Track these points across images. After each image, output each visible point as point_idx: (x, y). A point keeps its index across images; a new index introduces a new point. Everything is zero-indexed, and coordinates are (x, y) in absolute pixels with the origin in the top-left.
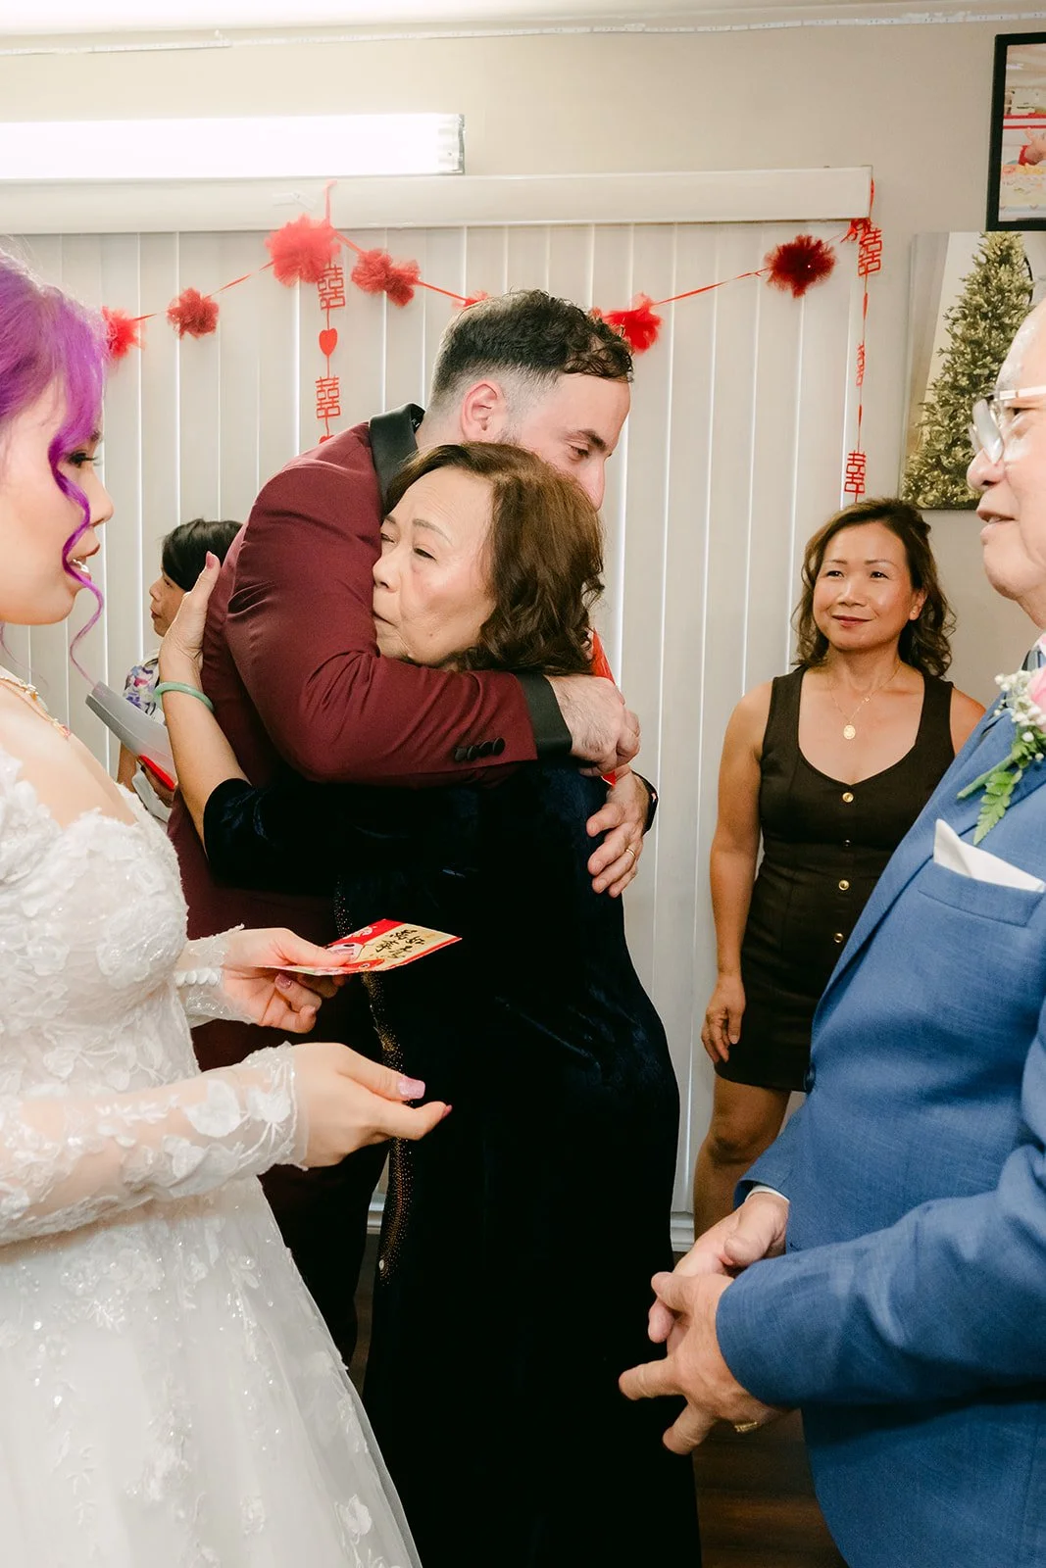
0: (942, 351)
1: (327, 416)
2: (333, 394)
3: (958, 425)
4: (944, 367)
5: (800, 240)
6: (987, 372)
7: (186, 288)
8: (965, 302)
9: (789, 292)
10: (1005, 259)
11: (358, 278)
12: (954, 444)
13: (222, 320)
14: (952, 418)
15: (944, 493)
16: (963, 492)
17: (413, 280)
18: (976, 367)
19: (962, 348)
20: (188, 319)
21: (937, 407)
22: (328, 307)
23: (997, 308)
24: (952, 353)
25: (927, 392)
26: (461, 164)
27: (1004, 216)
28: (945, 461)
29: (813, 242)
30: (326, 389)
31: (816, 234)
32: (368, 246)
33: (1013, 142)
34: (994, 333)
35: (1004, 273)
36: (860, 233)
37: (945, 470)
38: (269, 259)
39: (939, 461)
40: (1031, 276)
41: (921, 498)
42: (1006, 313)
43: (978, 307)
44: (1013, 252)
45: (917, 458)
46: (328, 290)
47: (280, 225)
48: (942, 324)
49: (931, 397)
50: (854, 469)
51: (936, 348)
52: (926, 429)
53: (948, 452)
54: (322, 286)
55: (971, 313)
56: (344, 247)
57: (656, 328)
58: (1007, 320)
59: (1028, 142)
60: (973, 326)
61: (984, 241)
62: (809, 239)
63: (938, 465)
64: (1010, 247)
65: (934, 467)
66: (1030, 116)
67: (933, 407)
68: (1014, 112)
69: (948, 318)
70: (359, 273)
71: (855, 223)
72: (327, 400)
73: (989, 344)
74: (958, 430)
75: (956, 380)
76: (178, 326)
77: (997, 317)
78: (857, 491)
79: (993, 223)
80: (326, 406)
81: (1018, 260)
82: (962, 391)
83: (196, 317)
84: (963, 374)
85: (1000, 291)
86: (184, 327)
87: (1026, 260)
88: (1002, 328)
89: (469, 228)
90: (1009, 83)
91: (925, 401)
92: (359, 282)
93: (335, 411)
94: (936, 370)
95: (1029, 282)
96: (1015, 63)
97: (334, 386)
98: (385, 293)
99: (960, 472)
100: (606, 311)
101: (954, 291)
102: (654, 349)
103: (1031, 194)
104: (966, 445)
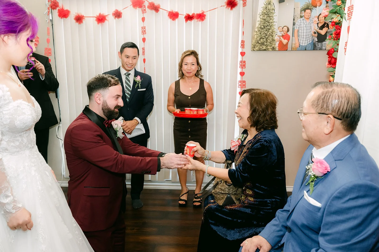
1: (143, 34)
2: (145, 30)
4: (259, 24)
6: (267, 25)
7: (116, 9)
8: (262, 12)
9: (230, 9)
10: (269, 3)
11: (148, 7)
12: (261, 39)
13: (123, 15)
14: (260, 34)
15: (259, 48)
16: (263, 48)
17: (159, 8)
18: (265, 24)
19: (262, 21)
21: (258, 32)
22: (143, 13)
23: (268, 13)
24: (260, 21)
25: (256, 29)
28: (259, 42)
30: (143, 29)
32: (150, 1)
34: (268, 17)
35: (269, 6)
37: (259, 44)
38: (131, 4)
40: (274, 7)
41: (255, 49)
43: (265, 13)
44: (271, 2)
45: (254, 41)
46: (143, 10)
48: (258, 16)
49: (256, 30)
50: (242, 43)
51: (257, 21)
52: (256, 36)
54: (142, 9)
55: (264, 14)
56: (146, 1)
57: (205, 17)
58: (270, 15)
60: (264, 16)
65: (257, 43)
67: (257, 31)
69: (259, 15)
70: (149, 6)
72: (144, 31)
73: (267, 20)
74: (262, 36)
75: (261, 27)
76: (115, 16)
77: (268, 15)
78: (243, 48)
80: (143, 32)
81: (272, 4)
82: (262, 29)
83: (118, 15)
84: (262, 25)
85: (269, 10)
87: (273, 4)
88: (269, 17)
91: (255, 30)
93: (145, 33)
94: (257, 25)
95: (274, 8)
97: (145, 28)
98: (154, 10)
99: (263, 44)
100: (195, 13)
101: (260, 9)
102: (205, 20)
104: (263, 39)
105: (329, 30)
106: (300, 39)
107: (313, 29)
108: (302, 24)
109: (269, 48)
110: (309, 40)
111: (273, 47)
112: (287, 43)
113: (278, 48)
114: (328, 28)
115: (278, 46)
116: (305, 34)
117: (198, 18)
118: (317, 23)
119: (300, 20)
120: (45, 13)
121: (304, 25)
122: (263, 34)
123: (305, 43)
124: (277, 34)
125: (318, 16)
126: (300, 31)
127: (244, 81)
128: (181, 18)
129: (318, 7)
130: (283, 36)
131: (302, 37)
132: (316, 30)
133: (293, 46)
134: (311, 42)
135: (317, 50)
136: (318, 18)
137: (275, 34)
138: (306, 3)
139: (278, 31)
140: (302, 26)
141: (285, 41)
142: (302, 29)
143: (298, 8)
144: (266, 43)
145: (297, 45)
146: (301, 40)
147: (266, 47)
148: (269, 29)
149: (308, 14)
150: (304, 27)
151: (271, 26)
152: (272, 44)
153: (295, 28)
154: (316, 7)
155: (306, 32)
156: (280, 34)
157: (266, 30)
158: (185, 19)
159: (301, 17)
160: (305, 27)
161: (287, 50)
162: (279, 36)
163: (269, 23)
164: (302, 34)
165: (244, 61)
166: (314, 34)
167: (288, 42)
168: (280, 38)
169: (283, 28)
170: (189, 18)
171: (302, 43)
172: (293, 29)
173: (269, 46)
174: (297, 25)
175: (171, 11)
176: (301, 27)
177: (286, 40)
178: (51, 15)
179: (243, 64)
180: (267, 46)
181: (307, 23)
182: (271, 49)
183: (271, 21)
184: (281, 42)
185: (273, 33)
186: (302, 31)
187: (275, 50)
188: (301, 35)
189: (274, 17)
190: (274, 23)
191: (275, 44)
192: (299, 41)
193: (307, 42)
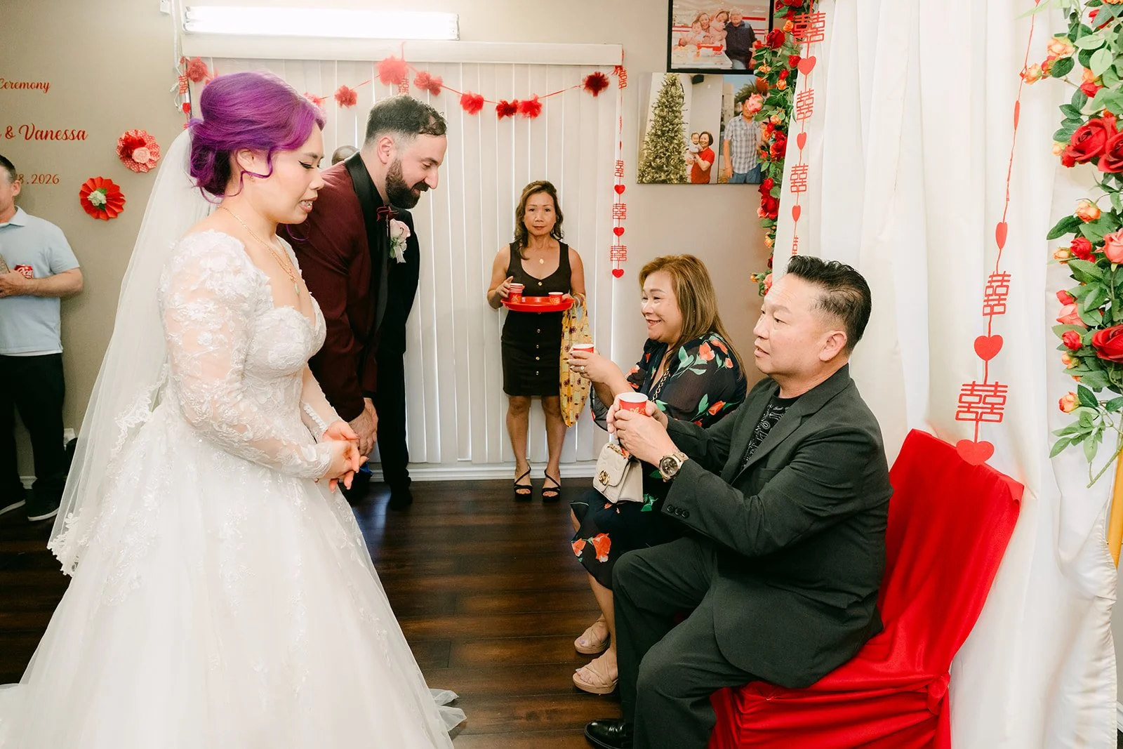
0: (651, 120)
3: (657, 150)
4: (652, 127)
5: (596, 73)
6: (667, 129)
7: (342, 85)
8: (659, 101)
9: (592, 95)
10: (673, 84)
11: (416, 83)
12: (656, 158)
13: (358, 100)
14: (655, 147)
15: (653, 177)
16: (660, 177)
17: (440, 85)
18: (664, 127)
19: (658, 119)
20: (344, 99)
21: (650, 143)
23: (671, 104)
24: (654, 121)
25: (646, 136)
26: (458, 36)
27: (673, 67)
28: (653, 164)
29: (601, 75)
31: (603, 71)
32: (420, 69)
33: (676, 36)
34: (670, 113)
35: (673, 90)
36: (619, 72)
37: (653, 168)
38: (378, 74)
39: (651, 164)
40: (683, 91)
41: (644, 179)
42: (674, 106)
43: (664, 103)
44: (676, 81)
45: (642, 163)
47: (382, 59)
48: (651, 109)
49: (647, 139)
50: (619, 167)
51: (649, 119)
52: (645, 151)
53: (654, 161)
54: (400, 85)
55: (662, 105)
56: (410, 70)
57: (540, 109)
58: (675, 109)
59: (681, 37)
60: (662, 110)
61: (666, 77)
62: (599, 73)
64: (675, 79)
65: (649, 167)
66: (682, 27)
67: (648, 142)
68: (676, 25)
69: (653, 107)
70: (418, 81)
71: (617, 67)
73: (668, 118)
74: (657, 152)
75: (656, 132)
76: (340, 102)
77: (671, 107)
78: (620, 176)
79: (669, 70)
81: (678, 85)
82: (659, 137)
83: (347, 98)
84: (659, 130)
85: (672, 97)
86: (342, 102)
87: (681, 85)
88: (673, 111)
89: (463, 63)
90: (674, 13)
91: (645, 140)
92: (417, 85)
94: (649, 128)
95: (682, 93)
96: (676, 5)
98: (428, 90)
99: (659, 169)
100: (520, 101)
101: (655, 96)
102: (540, 117)
103: (683, 58)
104: (661, 158)
106: (734, 160)
108: (738, 128)
109: (672, 177)
110: (751, 163)
111: (681, 176)
112: (710, 167)
113: (690, 177)
115: (692, 175)
116: (743, 150)
117: (525, 111)
119: (735, 121)
120: (173, 89)
121: (743, 132)
122: (661, 148)
123: (744, 169)
124: (688, 149)
126: (734, 144)
127: (623, 246)
128: (490, 109)
130: (700, 153)
131: (739, 155)
132: (765, 142)
133: (721, 174)
134: (755, 167)
137: (685, 149)
138: (745, 85)
139: (691, 143)
140: (738, 133)
141: (704, 164)
142: (739, 139)
143: (730, 94)
144: (667, 167)
145: (729, 171)
146: (735, 163)
147: (667, 176)
148: (673, 138)
150: (742, 136)
151: (676, 132)
152: (679, 169)
153: (723, 137)
155: (746, 147)
156: (695, 148)
157: (667, 141)
158: (497, 112)
159: (737, 114)
160: (745, 134)
161: (708, 183)
162: (693, 154)
163: (673, 124)
164: (739, 150)
165: (623, 204)
167: (711, 165)
168: (695, 158)
169: (700, 137)
170: (506, 110)
171: (739, 169)
172: (721, 138)
173: (673, 174)
174: (729, 130)
175: (467, 93)
176: (736, 136)
177: (706, 162)
178: (187, 94)
179: (622, 210)
180: (668, 173)
181: (748, 128)
182: (677, 179)
184: (696, 166)
185: (680, 147)
186: (739, 144)
187: (685, 183)
188: (736, 153)
189: (682, 112)
190: (683, 126)
191: (685, 170)
192: (732, 164)
193: (749, 167)
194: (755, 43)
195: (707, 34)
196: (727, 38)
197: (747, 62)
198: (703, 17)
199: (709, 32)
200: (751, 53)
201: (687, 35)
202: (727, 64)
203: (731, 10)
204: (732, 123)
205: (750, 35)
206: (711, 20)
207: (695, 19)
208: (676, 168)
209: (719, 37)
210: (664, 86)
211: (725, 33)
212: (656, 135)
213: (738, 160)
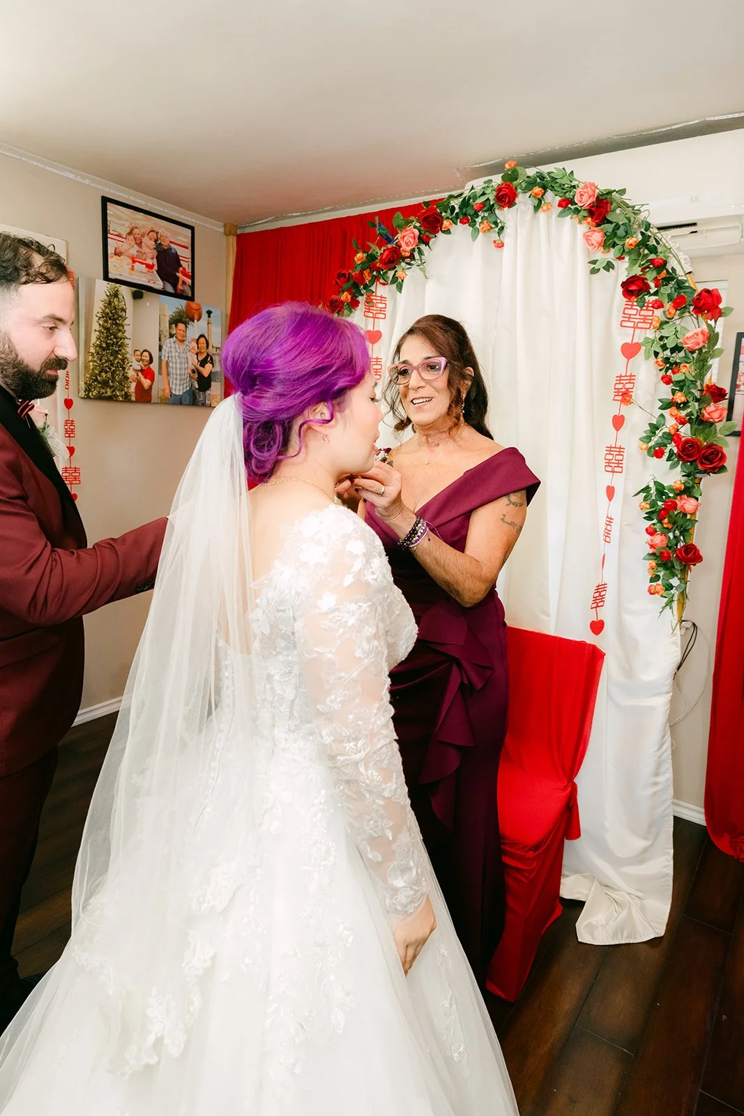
0: (96, 331)
3: (103, 364)
4: (97, 338)
6: (112, 342)
8: (103, 310)
10: (116, 295)
12: (102, 371)
14: (101, 360)
15: (99, 392)
16: (106, 392)
18: (109, 340)
19: (103, 330)
21: (95, 355)
23: (114, 315)
24: (99, 332)
25: (91, 347)
27: (110, 276)
28: (99, 379)
34: (114, 326)
35: (116, 301)
37: (99, 382)
39: (97, 378)
40: (125, 305)
41: (90, 394)
42: (117, 319)
43: (108, 314)
44: (117, 292)
45: (88, 376)
48: (95, 319)
49: (92, 350)
50: (68, 379)
51: (93, 329)
52: (91, 364)
53: (100, 374)
55: (105, 316)
58: (118, 322)
59: (117, 247)
60: (106, 321)
61: (108, 286)
63: (96, 380)
64: (116, 290)
65: (94, 381)
67: (93, 354)
68: (111, 232)
69: (97, 316)
73: (112, 330)
74: (103, 366)
75: (101, 343)
77: (115, 319)
79: (107, 278)
81: (120, 297)
82: (104, 349)
84: (104, 342)
85: (115, 308)
87: (123, 297)
88: (117, 325)
90: (109, 218)
94: (93, 339)
95: (125, 307)
96: (110, 210)
99: (105, 384)
101: (98, 307)
103: (119, 268)
104: (106, 372)
105: (214, 370)
106: (171, 380)
107: (190, 363)
108: (173, 350)
109: (118, 393)
110: (185, 385)
111: (126, 393)
112: (151, 387)
113: (134, 394)
114: (211, 365)
115: (136, 392)
116: (178, 372)
118: (195, 352)
119: (170, 343)
121: (177, 354)
122: (106, 361)
123: (179, 390)
124: (131, 366)
125: (197, 338)
126: (171, 364)
127: (75, 468)
129: (196, 321)
130: (141, 370)
131: (175, 376)
132: (195, 366)
133: (161, 394)
134: (188, 389)
135: (197, 405)
136: (197, 343)
137: (129, 365)
138: (178, 308)
139: (134, 359)
140: (173, 354)
141: (146, 383)
143: (165, 316)
144: (112, 382)
145: (167, 391)
146: (172, 384)
147: (114, 391)
148: (117, 352)
149: (182, 332)
150: (177, 358)
151: (120, 346)
152: (124, 386)
153: (162, 357)
154: (193, 321)
155: (181, 369)
156: (137, 366)
157: (112, 355)
159: (171, 336)
160: (179, 357)
161: (150, 402)
162: (136, 371)
163: (116, 338)
164: (174, 372)
165: (72, 421)
166: (192, 374)
167: (152, 384)
168: (138, 375)
169: (142, 354)
171: (175, 390)
172: (160, 357)
173: (119, 390)
174: (166, 350)
176: (172, 357)
177: (147, 380)
179: (71, 427)
180: (114, 389)
181: (181, 350)
182: (122, 396)
183: (120, 334)
184: (139, 385)
185: (124, 363)
186: (174, 366)
187: (130, 401)
188: (172, 374)
189: (125, 326)
190: (127, 341)
191: (129, 387)
192: (169, 385)
193: (183, 389)
194: (181, 269)
195: (140, 250)
196: (157, 258)
197: (175, 286)
198: (136, 231)
199: (141, 248)
200: (178, 278)
201: (122, 246)
202: (159, 284)
203: (160, 231)
204: (169, 343)
205: (176, 259)
206: (143, 236)
207: (128, 230)
208: (121, 384)
209: (150, 255)
210: (107, 295)
211: (155, 253)
212: (101, 346)
213: (175, 381)
